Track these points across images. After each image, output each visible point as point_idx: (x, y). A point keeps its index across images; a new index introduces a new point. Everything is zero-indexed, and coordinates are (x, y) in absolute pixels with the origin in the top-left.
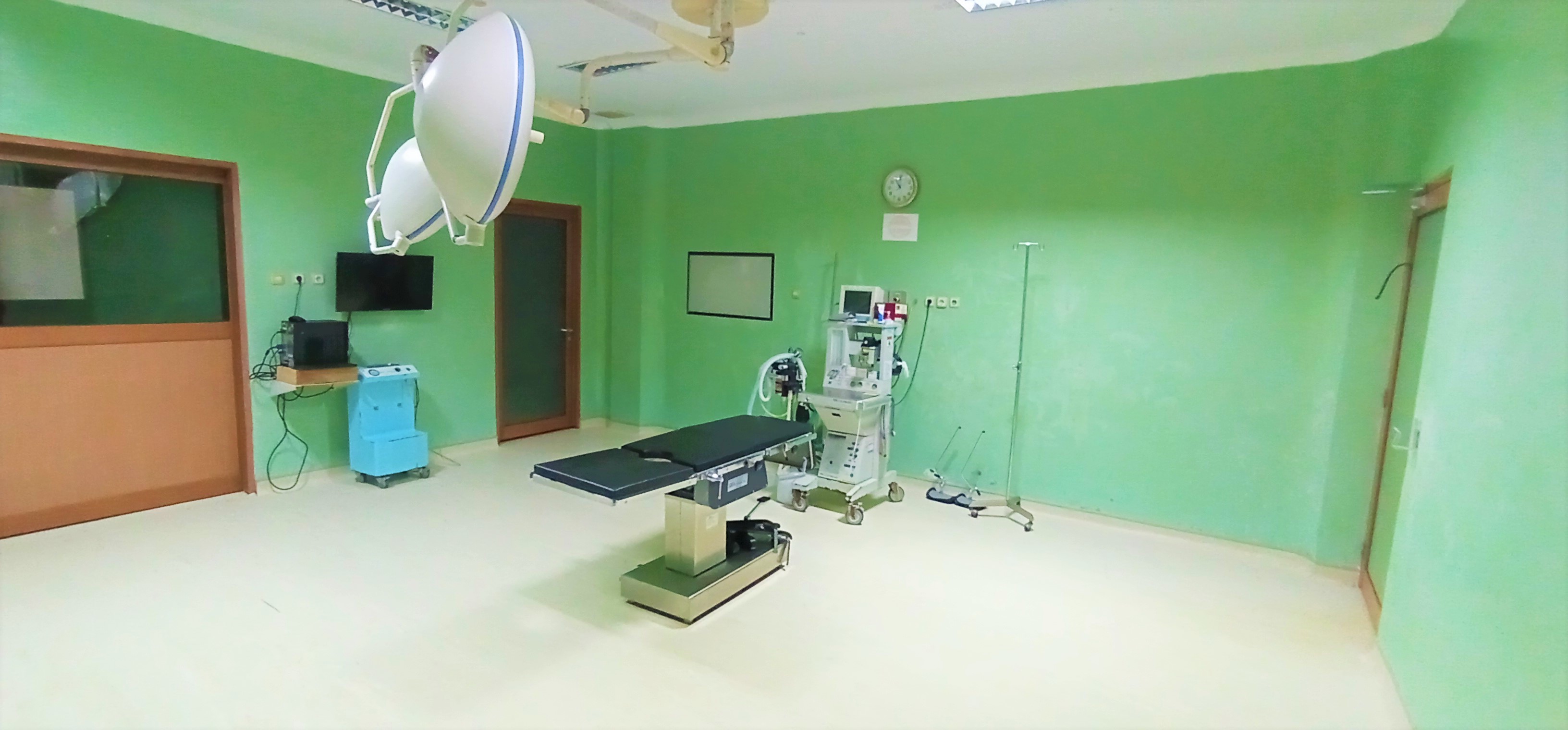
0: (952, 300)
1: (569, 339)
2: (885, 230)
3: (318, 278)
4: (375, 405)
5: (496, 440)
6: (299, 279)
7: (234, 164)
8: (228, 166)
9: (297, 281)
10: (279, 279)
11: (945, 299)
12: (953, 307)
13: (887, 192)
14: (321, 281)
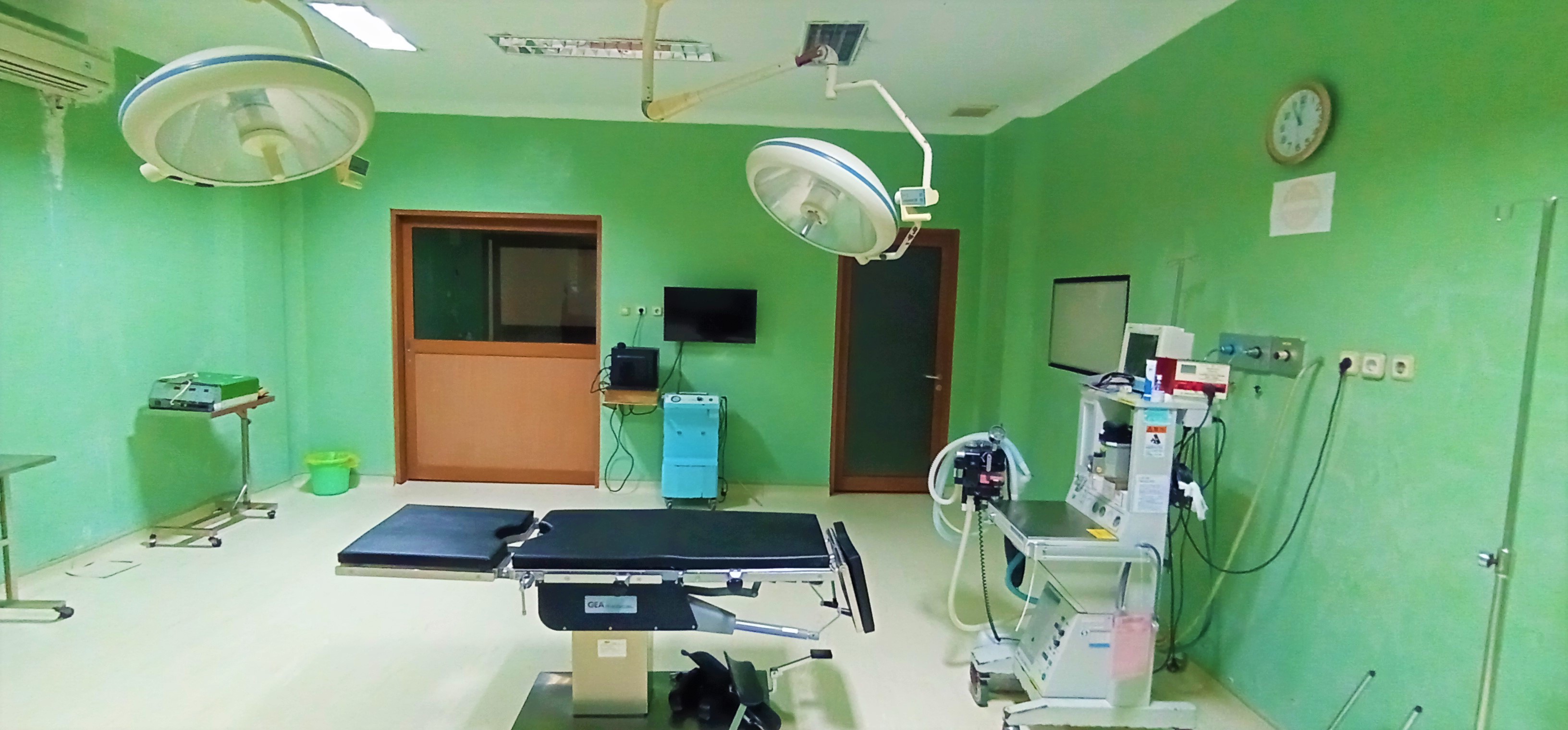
0: (1396, 360)
1: (938, 388)
2: (1274, 212)
3: (657, 311)
4: (679, 430)
5: (828, 490)
6: (641, 310)
7: (600, 217)
8: (593, 219)
9: (639, 313)
10: (625, 310)
11: (1379, 359)
12: (1397, 379)
13: (1277, 135)
14: (659, 313)
